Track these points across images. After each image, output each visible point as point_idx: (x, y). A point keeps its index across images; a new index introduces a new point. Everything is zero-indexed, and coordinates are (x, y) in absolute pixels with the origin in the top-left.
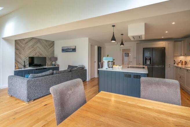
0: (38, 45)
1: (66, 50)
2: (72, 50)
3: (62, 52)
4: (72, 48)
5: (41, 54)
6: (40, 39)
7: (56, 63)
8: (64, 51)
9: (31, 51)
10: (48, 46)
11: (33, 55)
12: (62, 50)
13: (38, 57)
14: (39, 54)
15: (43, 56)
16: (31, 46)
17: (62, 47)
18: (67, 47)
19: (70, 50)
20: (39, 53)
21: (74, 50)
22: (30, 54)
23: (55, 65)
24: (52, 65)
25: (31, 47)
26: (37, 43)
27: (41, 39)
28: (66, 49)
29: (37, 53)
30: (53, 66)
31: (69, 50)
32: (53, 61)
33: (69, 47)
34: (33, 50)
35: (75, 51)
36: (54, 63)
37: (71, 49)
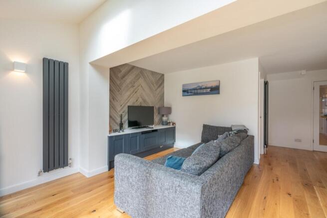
0: (141, 81)
1: (193, 91)
2: (209, 90)
3: (183, 96)
4: (209, 85)
5: (145, 101)
6: (143, 69)
7: (168, 119)
8: (188, 92)
9: (130, 95)
10: (155, 85)
11: (134, 103)
12: (184, 91)
13: (141, 106)
14: (143, 99)
15: (148, 105)
16: (131, 83)
17: (184, 86)
18: (196, 83)
19: (205, 91)
20: (141, 98)
21: (215, 90)
22: (128, 101)
23: (168, 123)
24: (163, 123)
25: (130, 86)
26: (139, 78)
27: (146, 70)
28: (194, 89)
29: (139, 98)
30: (163, 125)
31: (202, 91)
32: (163, 116)
33: (201, 85)
34: (133, 91)
35: (219, 93)
36: (165, 119)
37: (206, 88)
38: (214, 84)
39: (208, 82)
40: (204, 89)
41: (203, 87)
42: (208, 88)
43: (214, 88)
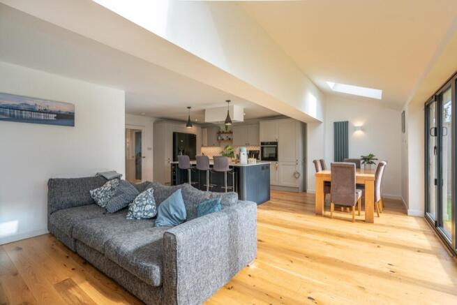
21: (66, 118)
38: (64, 109)
39: (52, 101)
40: (40, 111)
41: (37, 108)
42: (51, 113)
43: (64, 115)
